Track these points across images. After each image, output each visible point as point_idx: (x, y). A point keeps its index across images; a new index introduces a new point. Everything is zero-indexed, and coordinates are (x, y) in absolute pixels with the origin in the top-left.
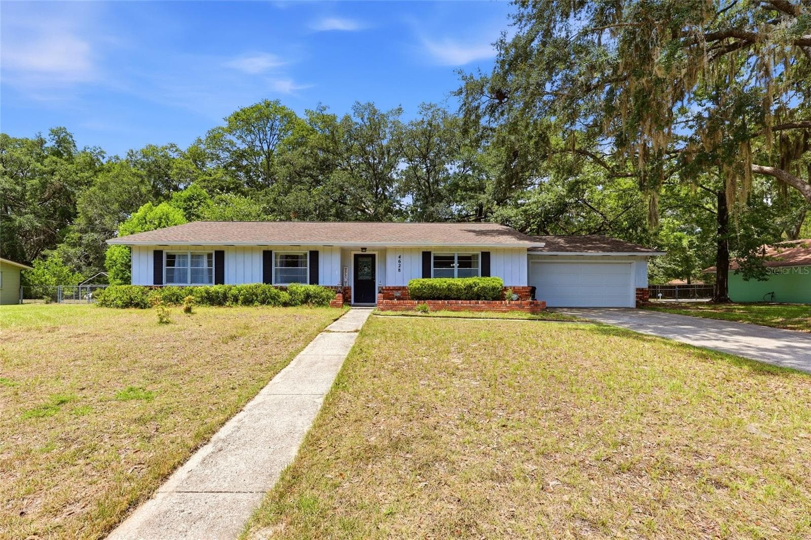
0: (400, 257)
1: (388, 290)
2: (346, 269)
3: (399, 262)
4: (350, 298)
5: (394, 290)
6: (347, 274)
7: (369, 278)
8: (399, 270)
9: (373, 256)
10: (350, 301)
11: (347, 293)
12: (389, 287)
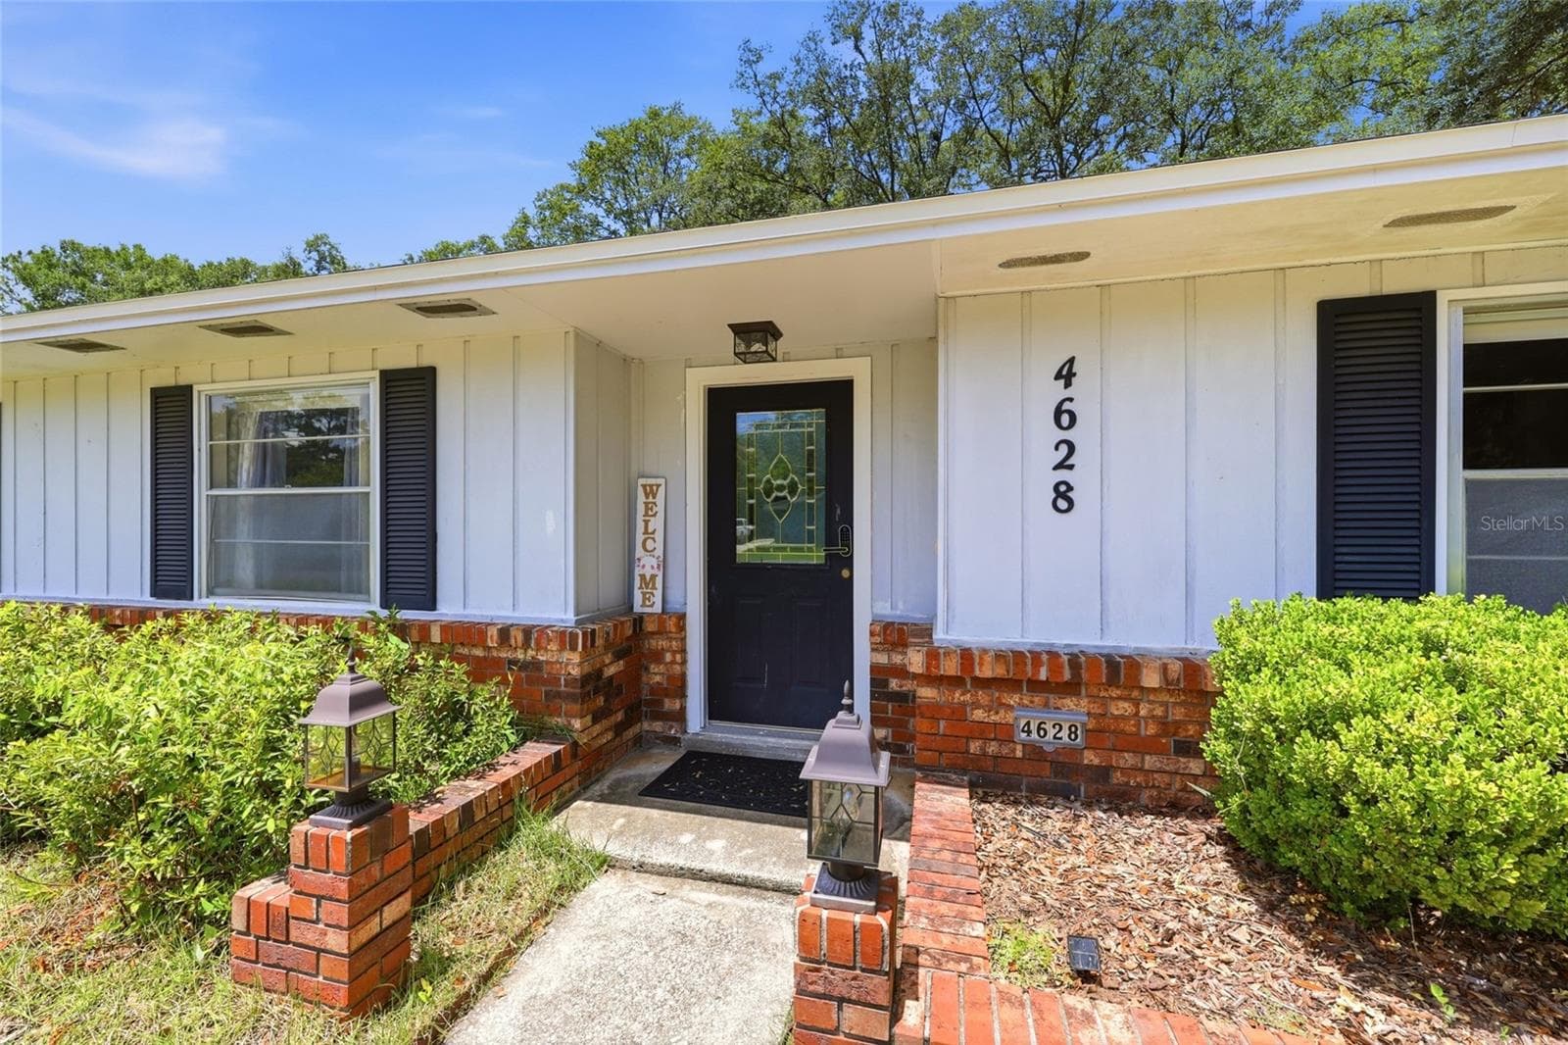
0: (1066, 375)
1: (956, 682)
2: (650, 491)
3: (1064, 416)
4: (680, 688)
5: (1011, 684)
6: (656, 523)
7: (815, 556)
8: (1063, 496)
9: (835, 398)
10: (680, 717)
11: (657, 656)
12: (966, 655)
